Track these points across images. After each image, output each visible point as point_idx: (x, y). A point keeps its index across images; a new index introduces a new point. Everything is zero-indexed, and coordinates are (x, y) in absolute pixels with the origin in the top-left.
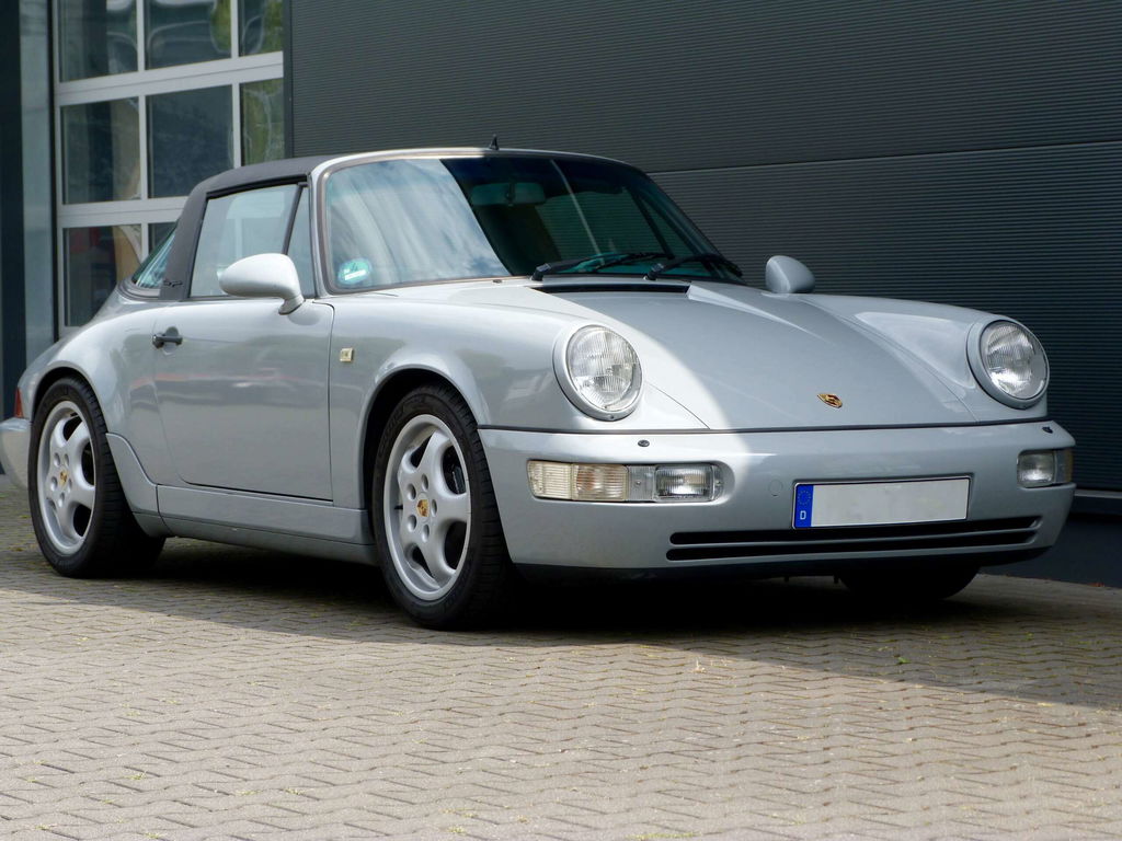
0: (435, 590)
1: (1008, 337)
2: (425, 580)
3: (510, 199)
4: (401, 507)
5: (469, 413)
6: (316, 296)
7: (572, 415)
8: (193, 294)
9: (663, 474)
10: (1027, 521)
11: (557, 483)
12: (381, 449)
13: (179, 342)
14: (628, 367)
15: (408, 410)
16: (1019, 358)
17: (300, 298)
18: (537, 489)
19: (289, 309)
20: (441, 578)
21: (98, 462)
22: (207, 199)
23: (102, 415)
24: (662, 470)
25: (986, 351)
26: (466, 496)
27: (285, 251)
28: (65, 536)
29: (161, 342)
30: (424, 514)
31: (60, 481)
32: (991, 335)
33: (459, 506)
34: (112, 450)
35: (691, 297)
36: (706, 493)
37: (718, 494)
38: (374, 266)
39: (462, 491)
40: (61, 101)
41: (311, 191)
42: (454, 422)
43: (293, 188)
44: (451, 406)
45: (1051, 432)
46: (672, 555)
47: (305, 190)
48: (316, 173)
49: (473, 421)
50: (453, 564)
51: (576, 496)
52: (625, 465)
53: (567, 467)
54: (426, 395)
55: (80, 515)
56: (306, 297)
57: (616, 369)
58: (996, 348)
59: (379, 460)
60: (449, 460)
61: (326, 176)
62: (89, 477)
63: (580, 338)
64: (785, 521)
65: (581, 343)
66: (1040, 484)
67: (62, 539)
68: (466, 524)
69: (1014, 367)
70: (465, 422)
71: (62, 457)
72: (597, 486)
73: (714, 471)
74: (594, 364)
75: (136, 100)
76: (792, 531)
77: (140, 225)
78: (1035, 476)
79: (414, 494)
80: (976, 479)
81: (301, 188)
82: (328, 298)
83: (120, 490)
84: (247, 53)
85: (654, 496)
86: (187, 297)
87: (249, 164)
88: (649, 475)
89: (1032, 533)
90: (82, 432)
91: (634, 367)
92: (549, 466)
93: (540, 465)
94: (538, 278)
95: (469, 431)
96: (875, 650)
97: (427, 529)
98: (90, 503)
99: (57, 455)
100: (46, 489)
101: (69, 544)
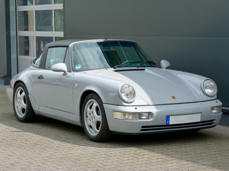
0: (94, 134)
1: (209, 83)
2: (92, 132)
3: (109, 50)
4: (88, 117)
5: (101, 100)
6: (70, 72)
7: (122, 102)
8: (46, 68)
9: (140, 115)
10: (212, 121)
11: (119, 116)
12: (83, 105)
13: (43, 78)
14: (133, 92)
15: (89, 98)
16: (211, 87)
17: (67, 72)
18: (115, 117)
19: (65, 74)
20: (96, 132)
21: (27, 100)
22: (48, 48)
23: (27, 91)
24: (140, 114)
25: (205, 85)
26: (101, 116)
27: (64, 63)
28: (20, 114)
29: (39, 78)
30: (92, 119)
31: (19, 103)
32: (206, 82)
33: (99, 118)
34: (30, 98)
35: (145, 71)
36: (148, 118)
37: (151, 118)
38: (82, 66)
39: (100, 115)
40: (18, 10)
41: (69, 49)
42: (98, 101)
43: (66, 48)
44: (98, 98)
45: (217, 102)
46: (142, 130)
47: (68, 49)
48: (70, 46)
49: (102, 102)
50: (98, 129)
51: (123, 119)
52: (132, 113)
53: (121, 113)
54: (92, 95)
55: (23, 110)
56: (68, 72)
57: (130, 93)
58: (206, 85)
59: (83, 107)
60: (97, 108)
61: (72, 46)
62: (25, 102)
63: (123, 87)
64: (164, 123)
65: (124, 88)
66: (215, 113)
67: (20, 115)
68: (100, 122)
69: (210, 88)
70: (100, 102)
71: (20, 98)
72: (127, 117)
73: (150, 114)
74: (126, 92)
75: (33, 11)
76: (165, 125)
77: (34, 37)
78: (214, 111)
79: (90, 115)
80: (202, 113)
81: (67, 48)
82: (73, 73)
83: (31, 106)
84: (56, 4)
85: (138, 119)
86: (44, 68)
87: (56, 41)
88: (137, 115)
89: (213, 123)
90: (23, 94)
91: (134, 92)
92: (117, 113)
93: (115, 112)
94: (115, 68)
95: (101, 104)
96: (182, 150)
97: (93, 122)
98: (25, 108)
99: (18, 98)
100: (16, 104)
101: (21, 116)
